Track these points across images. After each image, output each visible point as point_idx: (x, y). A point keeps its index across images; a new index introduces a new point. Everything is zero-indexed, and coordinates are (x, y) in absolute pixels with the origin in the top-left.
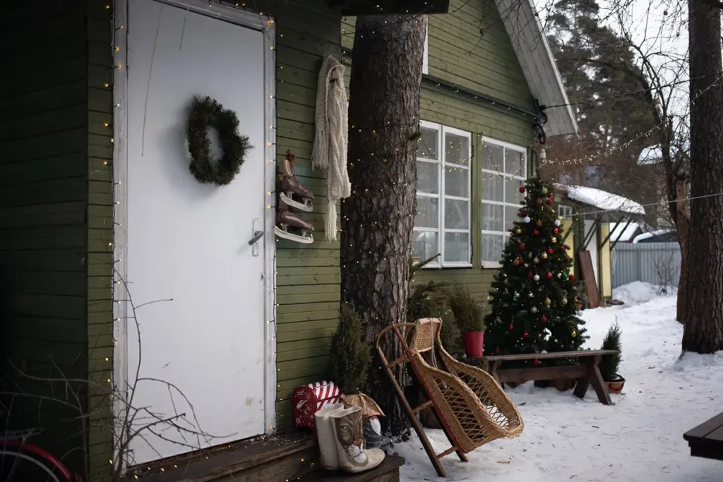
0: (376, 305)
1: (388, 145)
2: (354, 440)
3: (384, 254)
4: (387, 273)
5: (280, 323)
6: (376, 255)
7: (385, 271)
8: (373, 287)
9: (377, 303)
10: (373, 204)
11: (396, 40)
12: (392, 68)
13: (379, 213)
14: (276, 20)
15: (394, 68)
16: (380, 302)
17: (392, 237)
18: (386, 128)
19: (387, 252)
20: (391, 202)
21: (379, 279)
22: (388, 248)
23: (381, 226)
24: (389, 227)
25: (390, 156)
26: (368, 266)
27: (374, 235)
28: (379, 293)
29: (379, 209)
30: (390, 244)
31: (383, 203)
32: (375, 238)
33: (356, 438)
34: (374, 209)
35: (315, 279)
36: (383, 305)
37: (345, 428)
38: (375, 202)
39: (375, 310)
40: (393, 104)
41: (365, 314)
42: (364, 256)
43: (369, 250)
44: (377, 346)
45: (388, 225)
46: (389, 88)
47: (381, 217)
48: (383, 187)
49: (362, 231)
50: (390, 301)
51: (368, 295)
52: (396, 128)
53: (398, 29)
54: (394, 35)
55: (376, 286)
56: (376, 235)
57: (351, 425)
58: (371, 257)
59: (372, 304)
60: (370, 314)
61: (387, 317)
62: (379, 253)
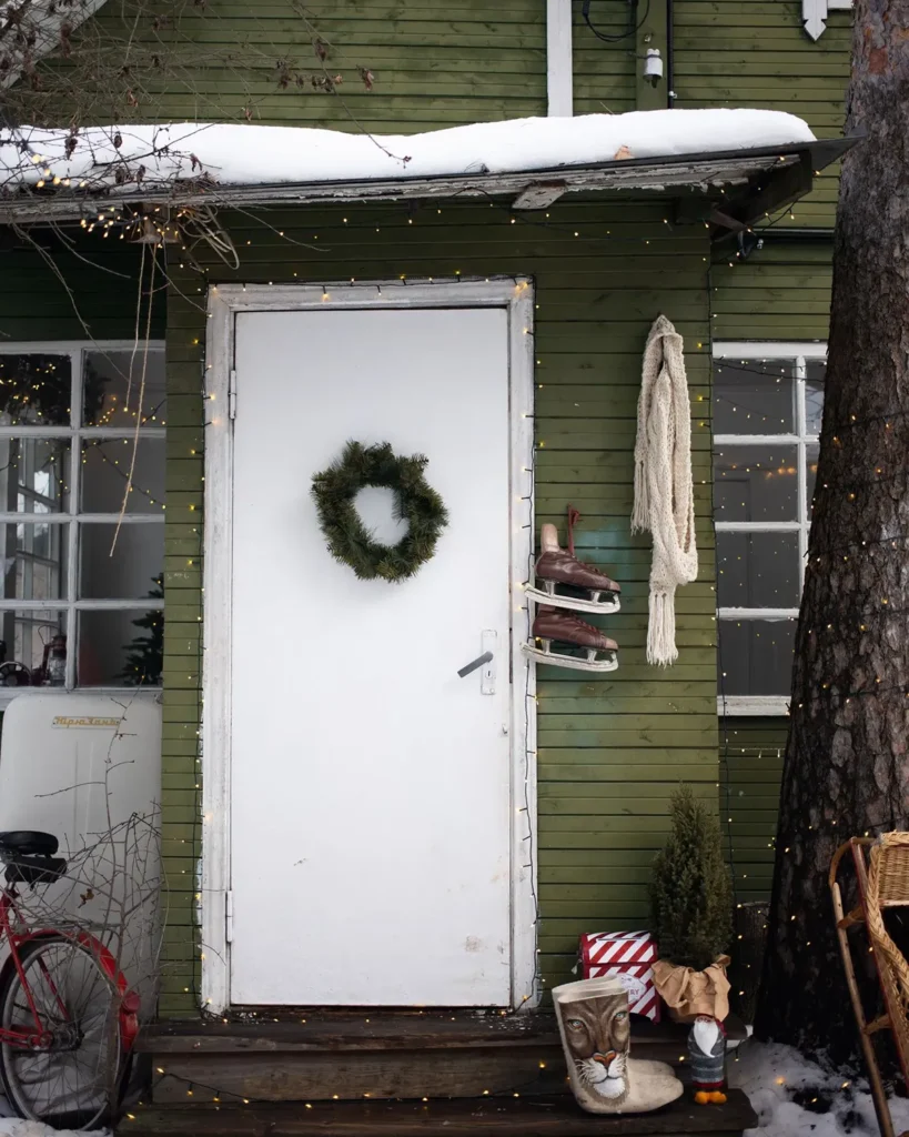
0: (835, 794)
1: (859, 461)
2: (596, 1050)
3: (852, 691)
4: (857, 731)
5: (547, 812)
6: (835, 691)
7: (853, 726)
8: (827, 756)
9: (837, 791)
10: (830, 587)
11: (875, 243)
12: (867, 303)
13: (842, 606)
14: (535, 283)
15: (871, 303)
16: (845, 790)
17: (868, 655)
18: (854, 430)
19: (857, 686)
20: (864, 582)
21: (840, 744)
22: (860, 677)
23: (845, 633)
24: (860, 634)
25: (861, 486)
26: (820, 712)
27: (832, 651)
28: (842, 771)
29: (842, 597)
30: (865, 670)
31: (849, 583)
32: (834, 656)
33: (600, 1048)
34: (832, 598)
35: (645, 738)
36: (849, 796)
37: (575, 1024)
38: (834, 582)
39: (832, 804)
40: (870, 375)
41: (813, 812)
42: (815, 694)
43: (823, 680)
44: (831, 881)
45: (858, 629)
46: (859, 342)
47: (844, 612)
48: (849, 552)
49: (813, 641)
50: (865, 791)
51: (819, 772)
52: (873, 426)
53: (880, 219)
54: (870, 232)
55: (835, 755)
56: (835, 651)
57: (590, 1021)
58: (827, 695)
59: (826, 794)
60: (822, 813)
61: (860, 821)
62: (840, 688)
